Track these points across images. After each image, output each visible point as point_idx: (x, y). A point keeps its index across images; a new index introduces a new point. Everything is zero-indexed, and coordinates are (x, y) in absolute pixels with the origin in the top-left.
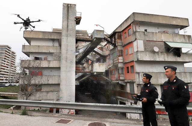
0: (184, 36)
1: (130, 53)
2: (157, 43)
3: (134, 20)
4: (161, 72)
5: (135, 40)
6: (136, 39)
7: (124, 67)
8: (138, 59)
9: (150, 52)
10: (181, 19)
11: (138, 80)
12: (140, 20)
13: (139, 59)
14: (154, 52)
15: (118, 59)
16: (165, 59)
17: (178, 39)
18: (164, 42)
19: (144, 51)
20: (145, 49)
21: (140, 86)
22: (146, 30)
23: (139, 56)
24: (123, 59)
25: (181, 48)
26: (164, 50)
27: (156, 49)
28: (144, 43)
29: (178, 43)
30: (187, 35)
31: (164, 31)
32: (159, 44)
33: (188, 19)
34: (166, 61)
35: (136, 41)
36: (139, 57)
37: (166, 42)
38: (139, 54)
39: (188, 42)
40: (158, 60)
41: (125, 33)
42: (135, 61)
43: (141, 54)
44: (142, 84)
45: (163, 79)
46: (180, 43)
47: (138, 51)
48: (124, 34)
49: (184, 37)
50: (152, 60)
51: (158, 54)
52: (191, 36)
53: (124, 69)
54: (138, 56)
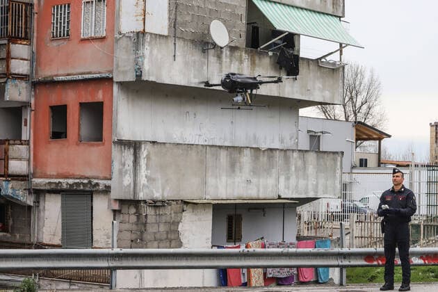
1: (87, 30)
4: (220, 147)
7: (33, 101)
8: (139, 76)
9: (193, 42)
11: (128, 180)
13: (146, 77)
14: (204, 44)
15: (8, 58)
19: (166, 33)
20: (174, 24)
21: (133, 210)
23: (146, 61)
24: (34, 60)
25: (299, 35)
26: (242, 42)
27: (220, 34)
29: (297, 8)
32: (227, 5)
36: (146, 67)
37: (254, 1)
38: (146, 50)
39: (330, 9)
42: (121, 84)
43: (155, 51)
44: (145, 202)
45: (224, 178)
46: (302, 9)
47: (144, 33)
51: (219, 57)
53: (28, 116)
54: (143, 56)
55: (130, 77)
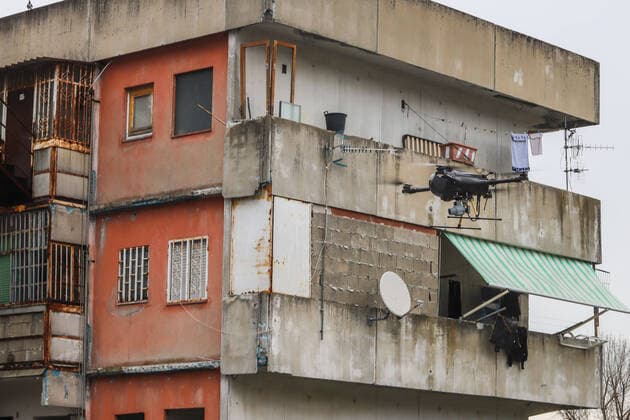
0: (561, 196)
1: (177, 290)
2: (400, 235)
3: (269, 12)
5: (256, 196)
6: (264, 188)
7: (87, 407)
8: (263, 366)
9: (351, 308)
10: (559, 57)
12: (307, 27)
13: (273, 368)
14: (370, 312)
15: (47, 335)
16: (431, 379)
17: (525, 217)
18: (442, 234)
19: (307, 294)
20: (320, 279)
22: (335, 122)
23: (274, 341)
24: (90, 338)
25: (526, 295)
26: (432, 308)
27: (396, 294)
28: (319, 233)
29: (523, 249)
30: (577, 197)
31: (452, 145)
32: (406, 247)
33: (596, 65)
34: (437, 388)
35: (264, 204)
36: (275, 350)
37: (452, 239)
38: (275, 322)
39: (577, 251)
40: (389, 376)
41: (129, 90)
42: (234, 379)
43: (290, 324)
46: (530, 251)
47: (270, 294)
48: (117, 93)
49: (562, 214)
50: (355, 375)
51: (395, 333)
52: (598, 203)
54: (270, 333)
55: (249, 367)
